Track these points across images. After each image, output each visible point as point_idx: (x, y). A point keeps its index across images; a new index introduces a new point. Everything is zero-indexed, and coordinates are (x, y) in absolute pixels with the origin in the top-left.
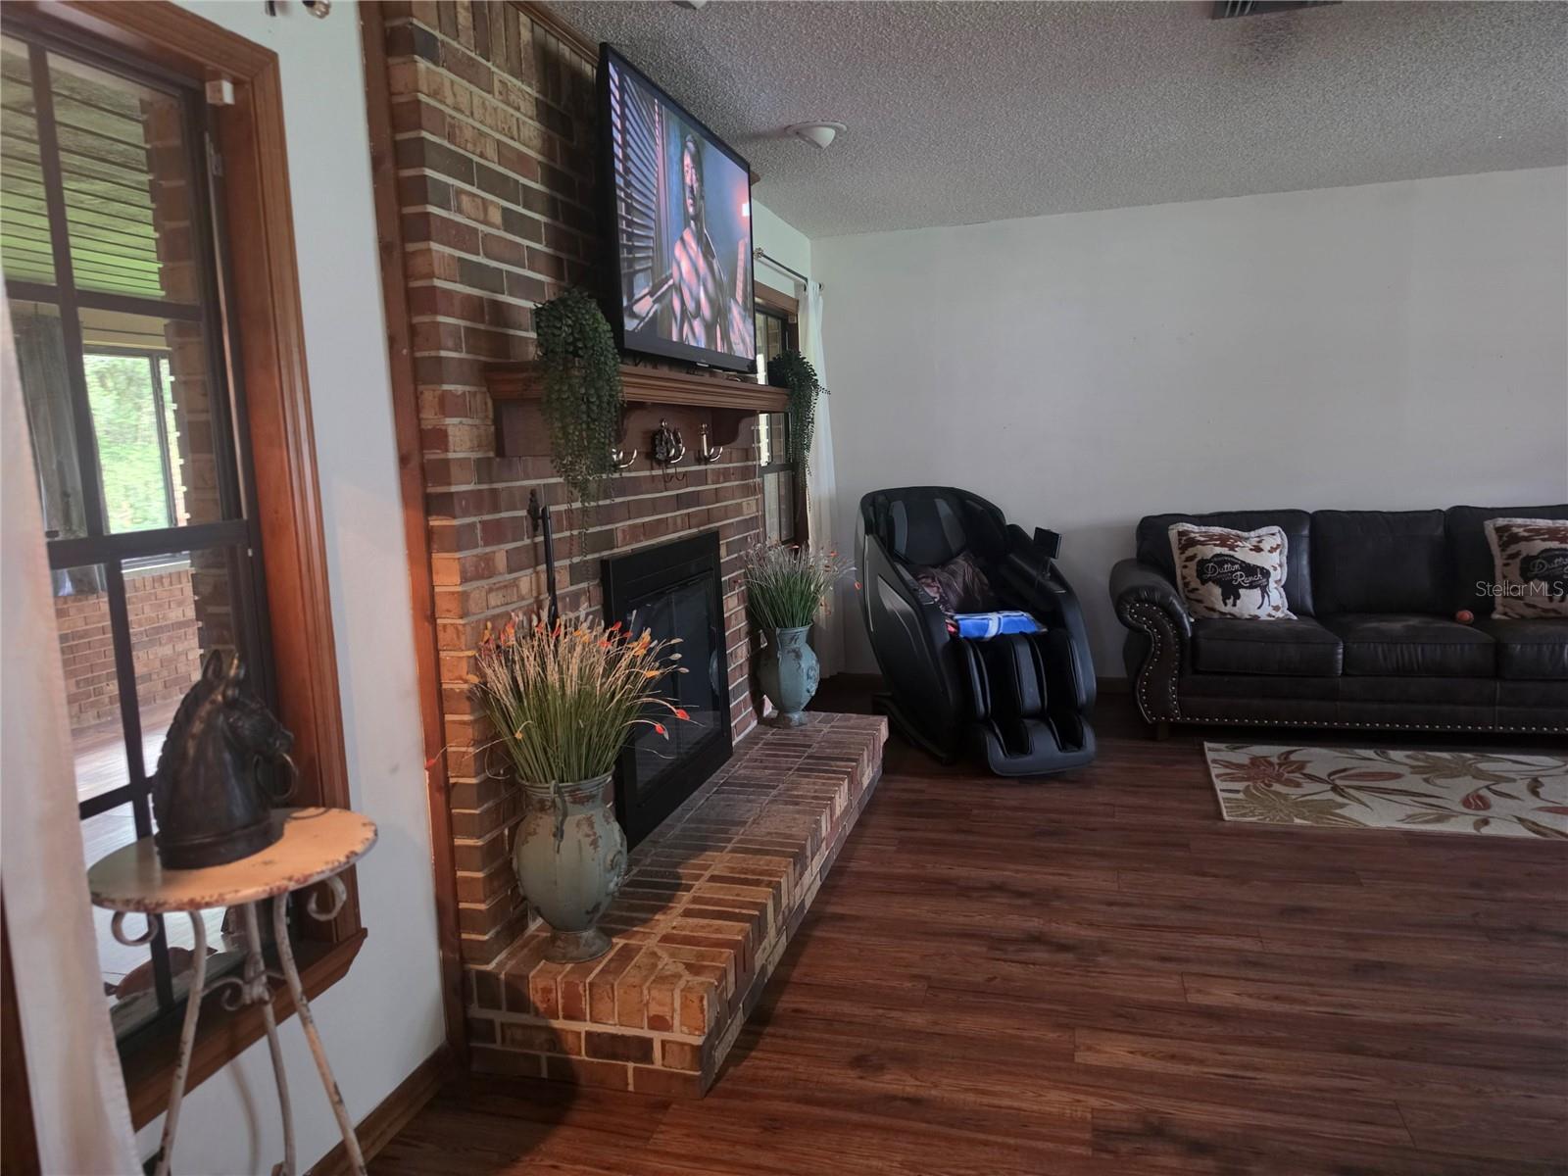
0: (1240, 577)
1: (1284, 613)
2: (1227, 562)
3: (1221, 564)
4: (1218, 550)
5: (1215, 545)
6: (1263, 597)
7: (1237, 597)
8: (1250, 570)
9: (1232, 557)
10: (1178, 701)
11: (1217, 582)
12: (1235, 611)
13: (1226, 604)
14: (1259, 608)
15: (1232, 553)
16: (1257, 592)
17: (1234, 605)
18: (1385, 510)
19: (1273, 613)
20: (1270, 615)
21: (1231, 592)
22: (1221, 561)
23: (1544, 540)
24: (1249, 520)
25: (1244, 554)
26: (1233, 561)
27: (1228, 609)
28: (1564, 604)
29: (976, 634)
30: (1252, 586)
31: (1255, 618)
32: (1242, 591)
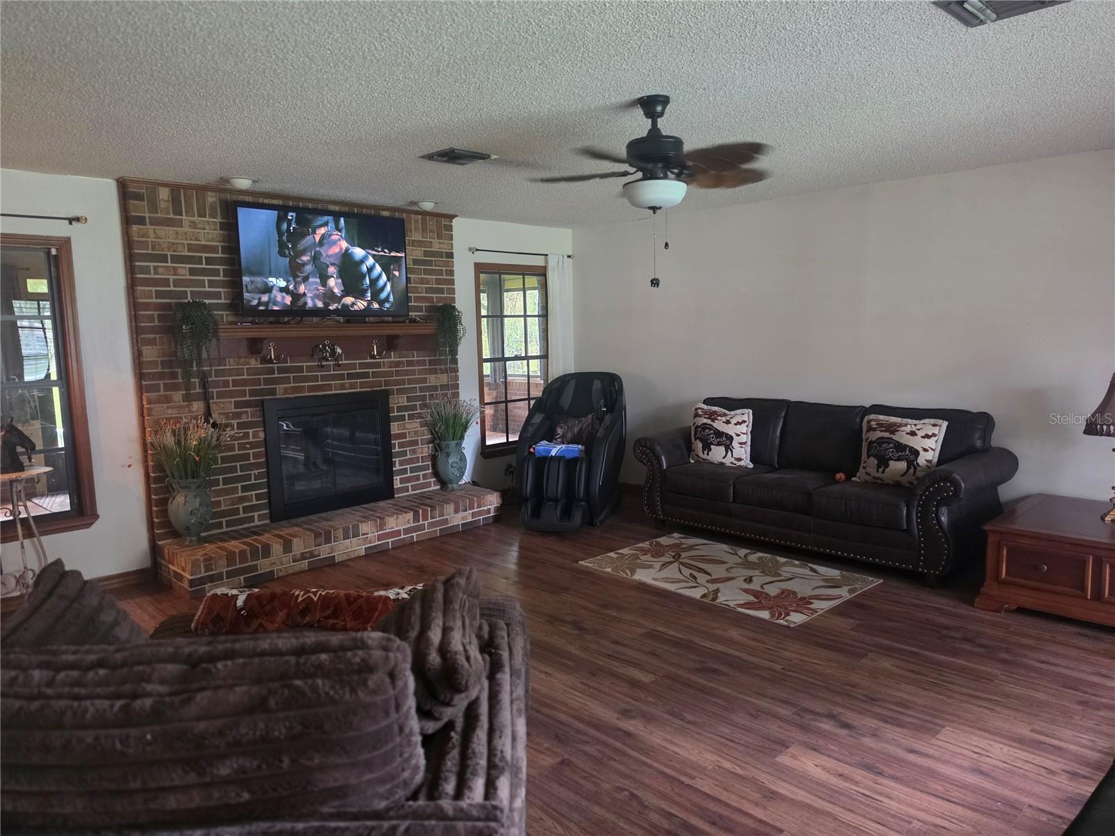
0: (713, 438)
1: (747, 462)
2: (707, 428)
3: (704, 429)
4: (705, 421)
5: (705, 418)
6: (727, 452)
7: (710, 450)
8: (719, 434)
9: (712, 425)
10: (662, 507)
11: (701, 440)
12: (708, 458)
13: (704, 454)
14: (724, 458)
15: (712, 423)
16: (722, 449)
17: (708, 454)
18: (812, 402)
19: (736, 462)
20: (732, 463)
21: (707, 447)
22: (705, 427)
23: (881, 431)
24: (732, 404)
25: (719, 425)
26: (710, 427)
27: (705, 456)
28: (884, 475)
29: (544, 454)
30: (719, 444)
31: (722, 464)
32: (712, 447)
